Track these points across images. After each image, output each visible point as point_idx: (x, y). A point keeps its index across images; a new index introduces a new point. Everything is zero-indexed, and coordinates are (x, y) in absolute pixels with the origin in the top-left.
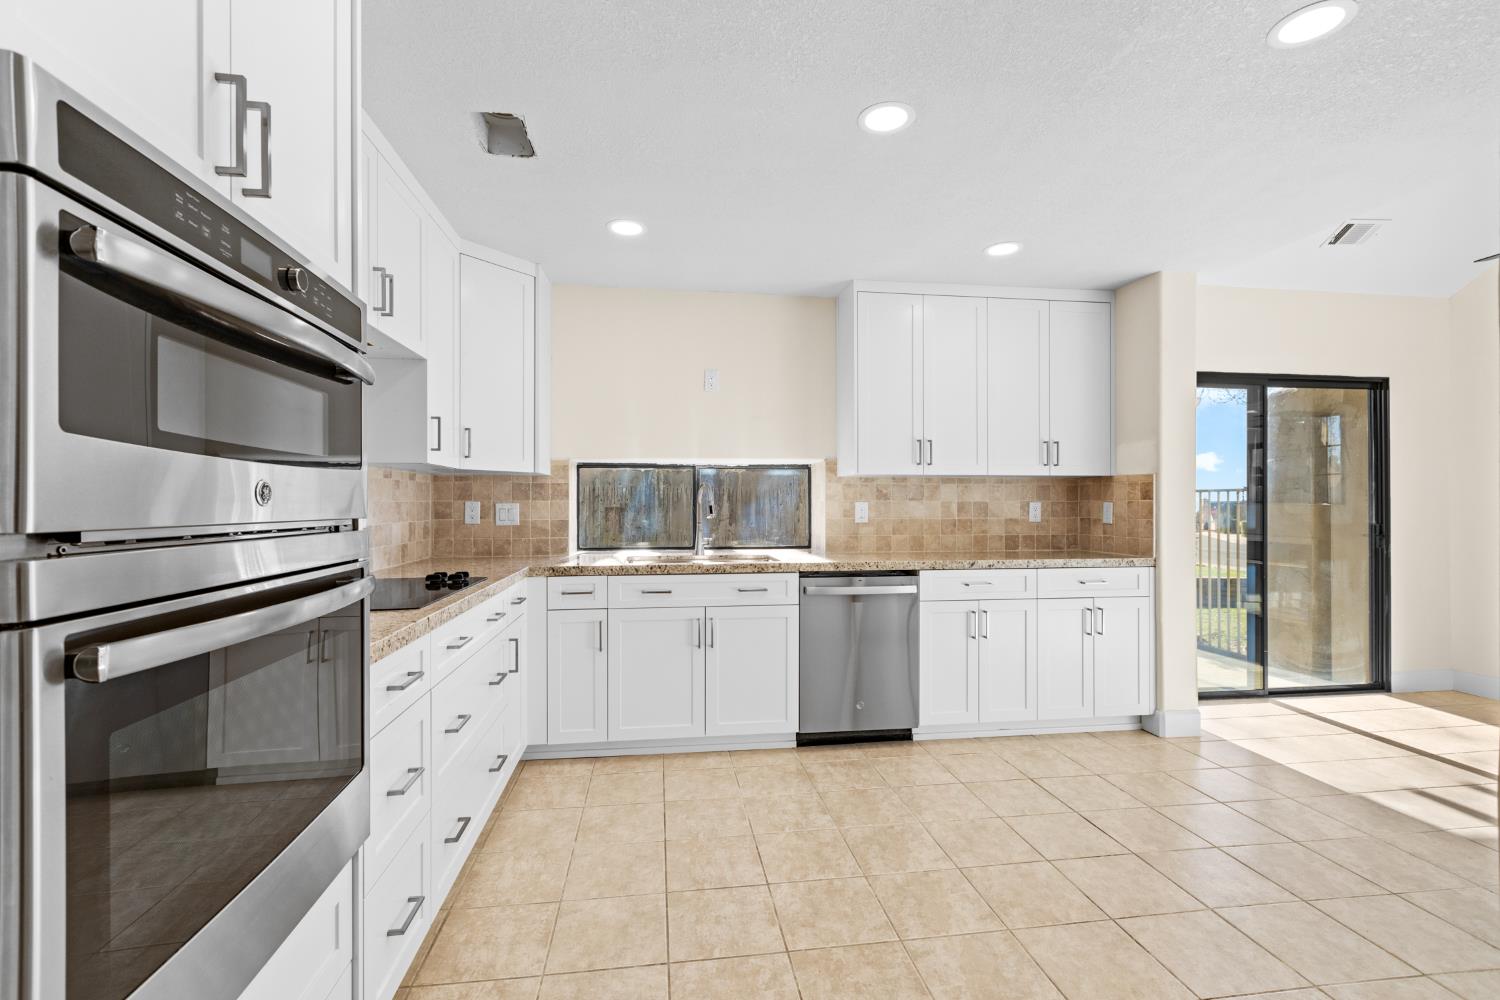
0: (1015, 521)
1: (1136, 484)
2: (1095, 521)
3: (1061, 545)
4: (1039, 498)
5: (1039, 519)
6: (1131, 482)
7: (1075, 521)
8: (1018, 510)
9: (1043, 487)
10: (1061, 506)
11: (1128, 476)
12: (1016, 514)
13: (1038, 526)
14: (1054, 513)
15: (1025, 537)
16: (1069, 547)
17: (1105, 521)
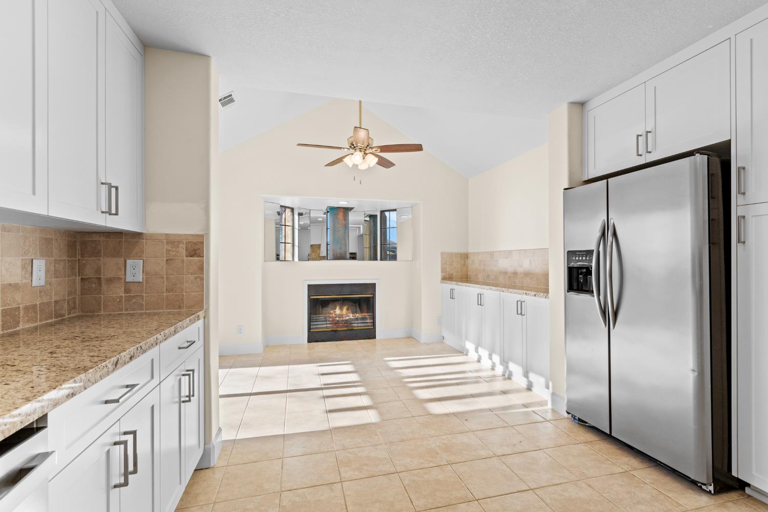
0: (15, 287)
1: (180, 242)
2: (110, 281)
3: (63, 312)
4: (42, 255)
5: (42, 283)
6: (172, 241)
7: (74, 282)
8: (19, 271)
9: (46, 239)
10: (62, 263)
11: (167, 235)
12: (16, 276)
13: (42, 291)
14: (57, 274)
15: (26, 308)
16: (69, 313)
17: (129, 278)
